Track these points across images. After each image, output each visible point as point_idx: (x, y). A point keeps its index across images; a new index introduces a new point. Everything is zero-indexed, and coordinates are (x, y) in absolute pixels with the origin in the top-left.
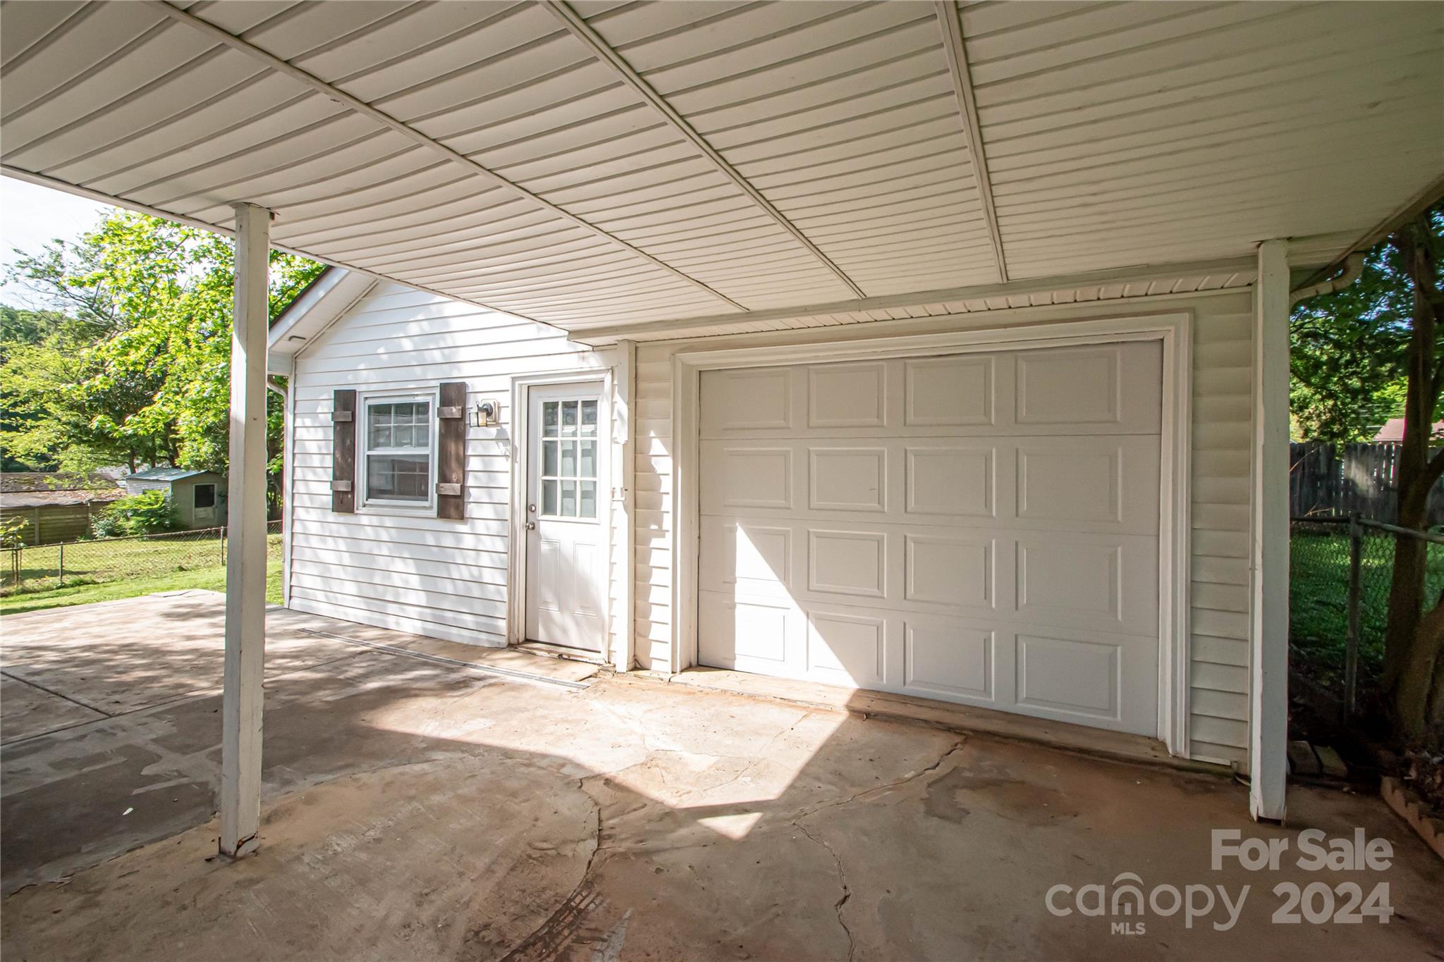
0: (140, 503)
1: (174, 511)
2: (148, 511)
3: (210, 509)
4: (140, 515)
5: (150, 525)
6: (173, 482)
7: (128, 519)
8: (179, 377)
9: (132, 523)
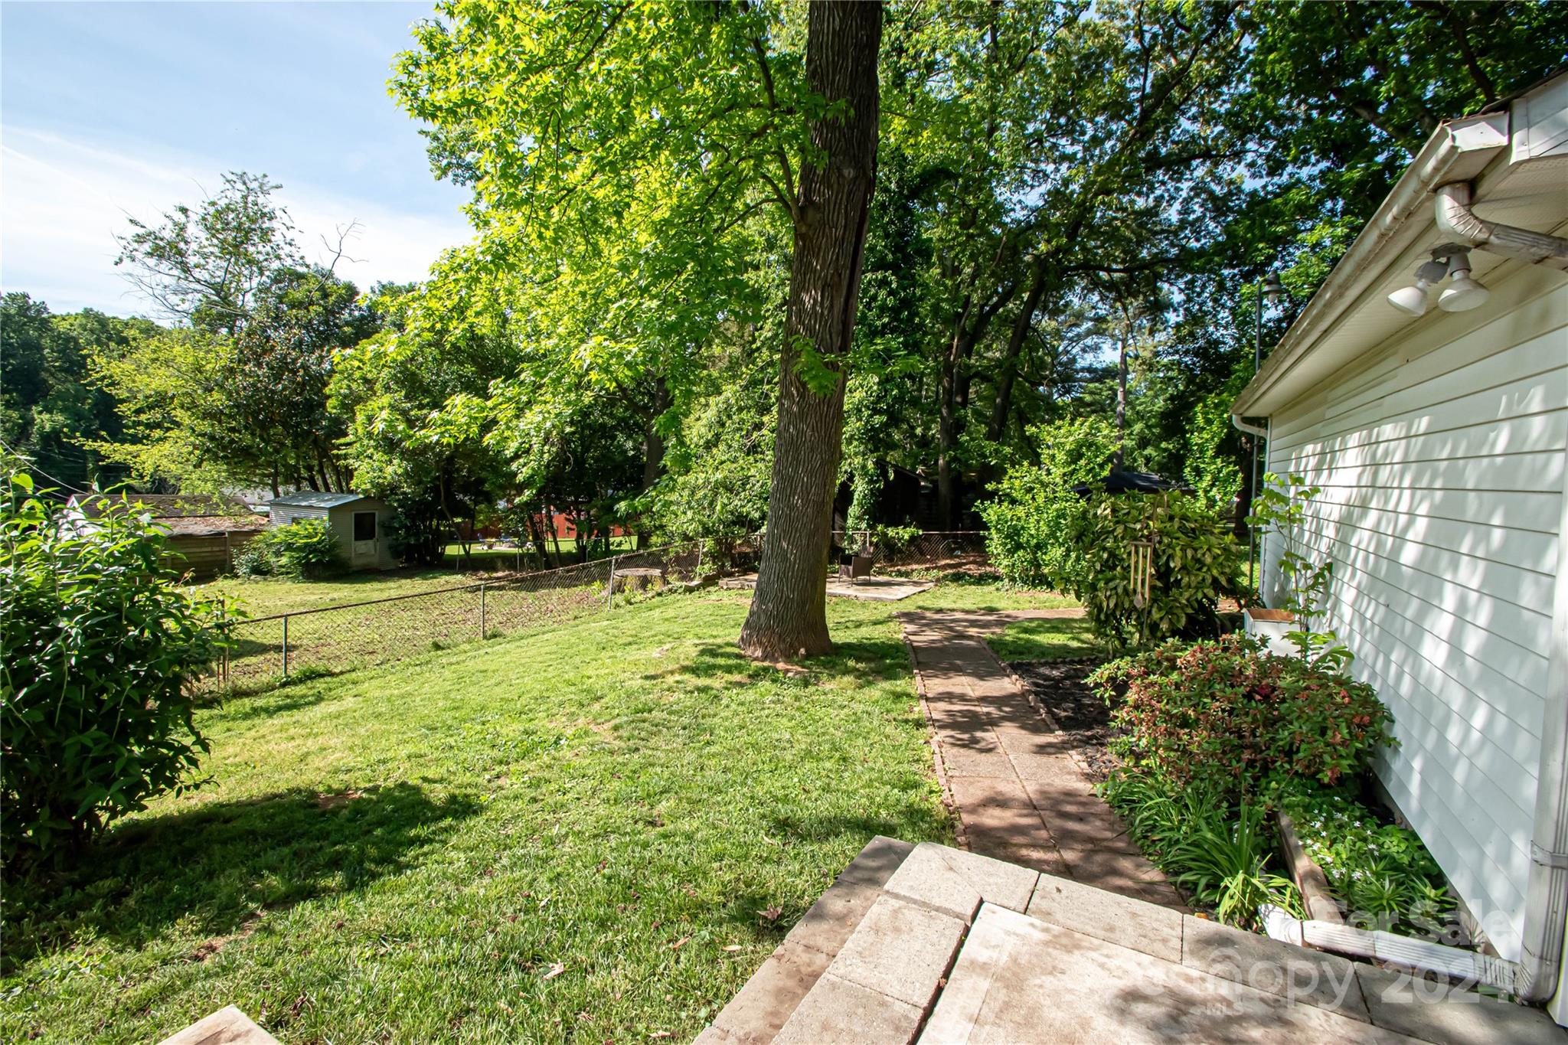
0: (296, 535)
1: (333, 546)
2: (306, 545)
3: (370, 543)
4: (294, 550)
5: (308, 562)
6: (331, 510)
7: (278, 554)
8: (350, 375)
9: (284, 560)
